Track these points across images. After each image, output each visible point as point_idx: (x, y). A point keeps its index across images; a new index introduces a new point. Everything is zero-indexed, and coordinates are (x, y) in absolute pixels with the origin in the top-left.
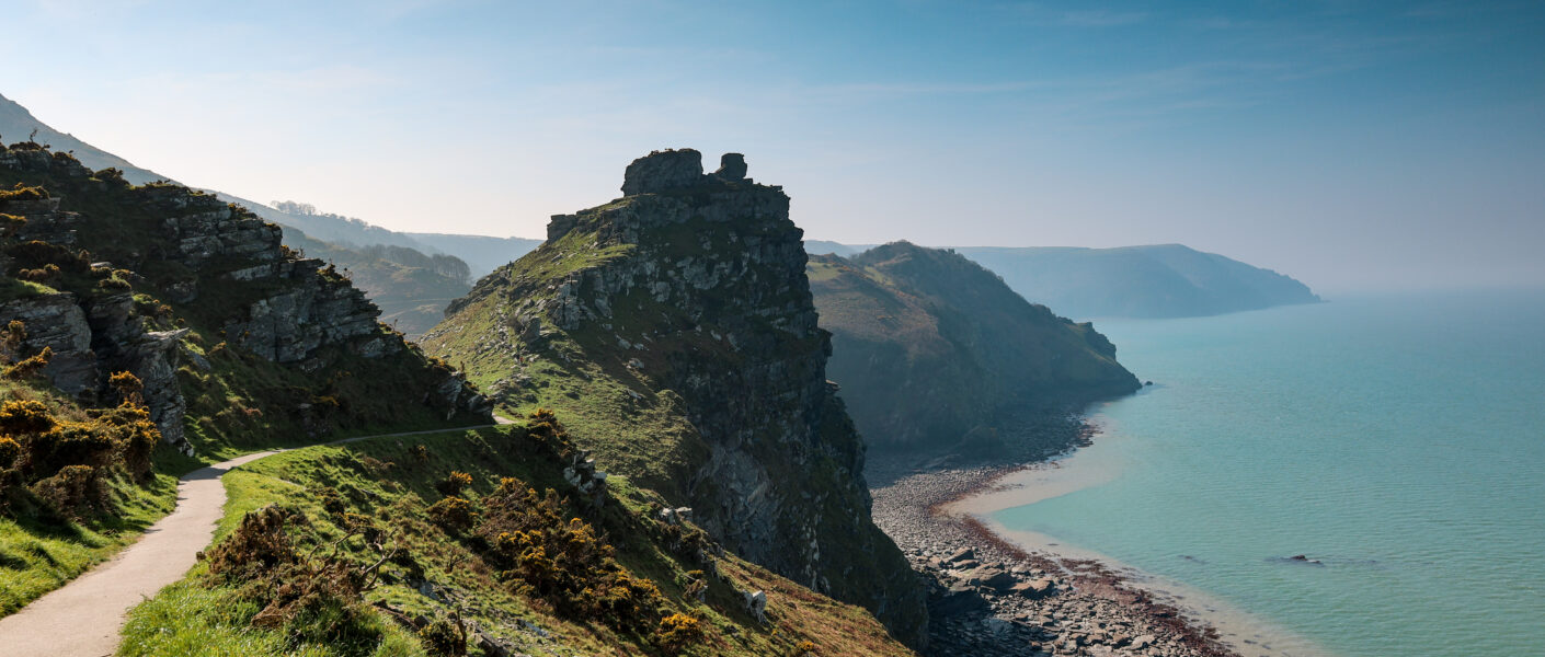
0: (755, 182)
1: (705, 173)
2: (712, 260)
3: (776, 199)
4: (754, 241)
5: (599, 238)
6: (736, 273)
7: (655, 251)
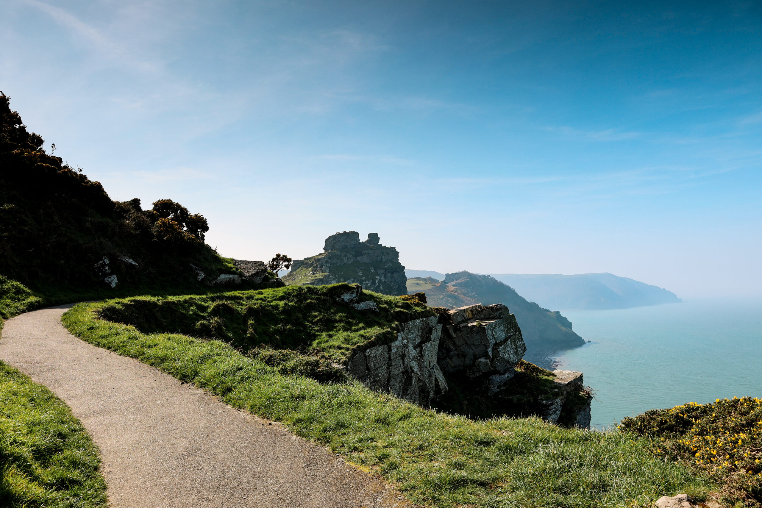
0: (383, 246)
1: (361, 241)
2: (362, 280)
3: (393, 253)
4: (381, 272)
5: (312, 270)
6: (373, 285)
7: (337, 276)
